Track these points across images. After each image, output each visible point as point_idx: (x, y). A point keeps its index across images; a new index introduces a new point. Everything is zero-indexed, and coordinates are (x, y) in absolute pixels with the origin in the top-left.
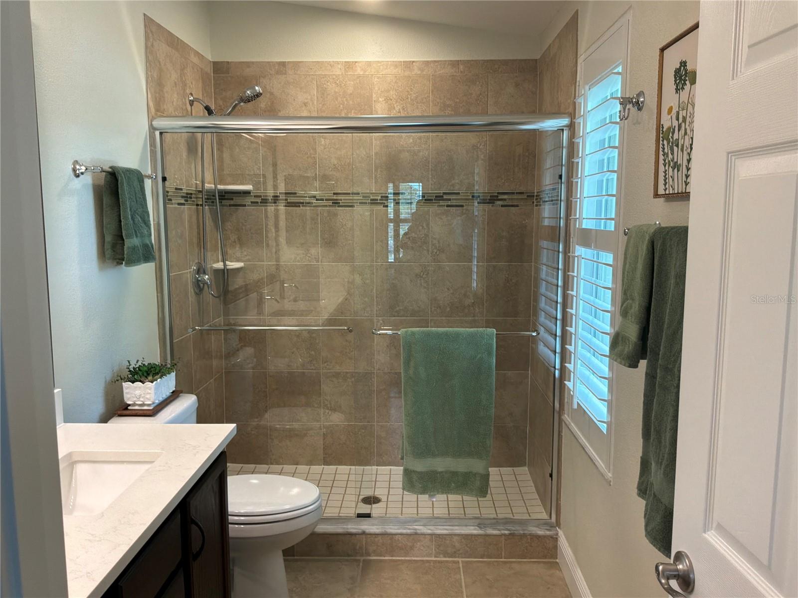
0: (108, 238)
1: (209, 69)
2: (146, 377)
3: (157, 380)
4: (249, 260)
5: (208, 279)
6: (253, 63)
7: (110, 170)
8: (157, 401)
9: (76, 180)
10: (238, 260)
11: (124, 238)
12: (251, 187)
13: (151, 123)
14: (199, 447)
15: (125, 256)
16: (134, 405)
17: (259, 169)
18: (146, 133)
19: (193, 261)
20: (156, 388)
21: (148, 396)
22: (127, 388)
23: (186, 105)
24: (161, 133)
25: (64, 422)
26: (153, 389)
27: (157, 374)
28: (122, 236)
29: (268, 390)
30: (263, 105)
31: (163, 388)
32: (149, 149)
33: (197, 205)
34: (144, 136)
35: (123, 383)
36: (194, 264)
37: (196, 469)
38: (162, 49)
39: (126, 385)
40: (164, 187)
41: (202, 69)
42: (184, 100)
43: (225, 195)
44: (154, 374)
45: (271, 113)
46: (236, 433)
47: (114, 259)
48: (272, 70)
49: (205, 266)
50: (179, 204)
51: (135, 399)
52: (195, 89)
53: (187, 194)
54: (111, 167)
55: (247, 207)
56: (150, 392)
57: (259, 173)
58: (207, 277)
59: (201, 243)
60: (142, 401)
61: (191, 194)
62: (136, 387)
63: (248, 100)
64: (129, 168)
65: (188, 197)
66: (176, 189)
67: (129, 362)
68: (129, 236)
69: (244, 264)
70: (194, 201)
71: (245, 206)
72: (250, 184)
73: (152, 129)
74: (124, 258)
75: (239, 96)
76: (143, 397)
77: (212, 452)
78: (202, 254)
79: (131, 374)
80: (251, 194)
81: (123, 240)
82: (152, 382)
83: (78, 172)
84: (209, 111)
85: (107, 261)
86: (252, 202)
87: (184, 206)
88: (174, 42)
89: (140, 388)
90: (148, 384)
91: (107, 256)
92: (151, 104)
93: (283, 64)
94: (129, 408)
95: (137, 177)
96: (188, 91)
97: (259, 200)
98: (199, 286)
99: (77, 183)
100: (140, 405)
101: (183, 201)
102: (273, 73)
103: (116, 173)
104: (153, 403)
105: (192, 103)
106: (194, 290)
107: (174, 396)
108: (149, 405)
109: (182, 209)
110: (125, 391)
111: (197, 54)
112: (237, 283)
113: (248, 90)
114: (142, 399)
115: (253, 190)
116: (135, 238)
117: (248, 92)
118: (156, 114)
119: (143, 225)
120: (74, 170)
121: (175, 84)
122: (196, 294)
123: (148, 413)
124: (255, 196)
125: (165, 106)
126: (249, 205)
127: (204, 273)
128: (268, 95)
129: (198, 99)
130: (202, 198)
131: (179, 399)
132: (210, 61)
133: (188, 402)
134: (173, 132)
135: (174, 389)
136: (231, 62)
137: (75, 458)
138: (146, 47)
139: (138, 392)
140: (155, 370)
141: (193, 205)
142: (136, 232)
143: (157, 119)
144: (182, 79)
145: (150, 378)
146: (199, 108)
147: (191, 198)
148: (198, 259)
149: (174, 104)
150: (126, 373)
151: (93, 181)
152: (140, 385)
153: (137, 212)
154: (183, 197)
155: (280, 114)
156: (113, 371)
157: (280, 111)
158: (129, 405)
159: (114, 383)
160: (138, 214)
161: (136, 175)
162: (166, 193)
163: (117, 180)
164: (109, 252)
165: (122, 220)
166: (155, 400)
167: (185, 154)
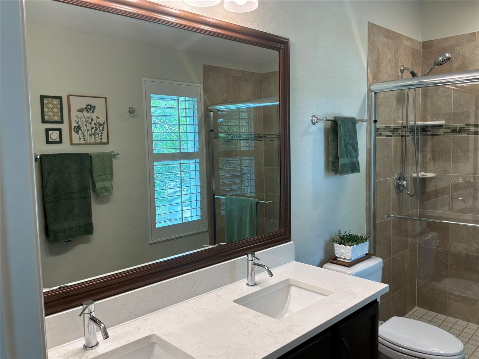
0: (331, 159)
1: (419, 48)
2: (348, 242)
3: (354, 246)
4: (439, 172)
5: (406, 184)
6: (450, 37)
7: (333, 119)
8: (353, 258)
9: (313, 126)
10: (431, 172)
11: (339, 158)
12: (444, 122)
13: (369, 87)
14: (357, 294)
15: (339, 169)
16: (340, 258)
17: (451, 110)
18: (365, 95)
19: (396, 172)
20: (353, 251)
21: (347, 254)
22: (337, 247)
23: (398, 73)
24: (375, 93)
25: (296, 260)
26: (351, 250)
27: (354, 241)
28: (338, 157)
29: (448, 263)
30: (456, 65)
31: (358, 251)
32: (366, 103)
33: (402, 136)
34: (364, 96)
35: (335, 244)
36: (397, 174)
37: (347, 309)
38: (381, 40)
39: (336, 245)
40: (375, 126)
41: (412, 48)
42: (396, 70)
43: (425, 128)
44: (353, 241)
45: (463, 69)
46: (388, 291)
47: (333, 171)
48: (464, 40)
49: (405, 175)
50: (387, 136)
51: (340, 255)
52: (406, 62)
53: (394, 129)
54: (334, 118)
55: (440, 136)
56: (349, 251)
57: (451, 112)
58: (405, 182)
59: (404, 161)
60: (344, 257)
61: (398, 129)
62: (341, 248)
63: (441, 64)
64: (346, 117)
65: (395, 131)
66: (386, 127)
67: (340, 232)
68: (342, 157)
69: (436, 174)
70: (399, 134)
71: (439, 135)
72: (444, 120)
73: (370, 91)
74: (338, 170)
75: (434, 62)
76: (345, 254)
77: (363, 299)
78: (404, 167)
79: (340, 239)
80: (444, 127)
81: (339, 160)
82: (350, 246)
83: (314, 122)
84: (413, 75)
85: (330, 172)
86: (444, 132)
87: (391, 137)
88: (389, 34)
89: (343, 248)
90: (348, 247)
91: (330, 169)
92: (370, 76)
93: (473, 34)
94: (337, 259)
95: (352, 122)
96: (400, 64)
97: (449, 131)
98: (399, 188)
99: (314, 128)
100: (343, 259)
101: (390, 134)
102: (466, 41)
103: (337, 121)
104: (351, 259)
105: (402, 71)
106: (395, 190)
107: (368, 256)
108: (348, 260)
109: (390, 139)
110: (335, 249)
111: (409, 39)
112: (431, 187)
113: (440, 57)
114: (344, 255)
115: (446, 124)
116: (346, 158)
117: (440, 58)
118: (373, 82)
119: (353, 151)
120: (312, 121)
121: (390, 61)
122: (397, 193)
123: (346, 264)
124: (446, 128)
125: (381, 76)
126: (441, 135)
127: (404, 180)
128: (461, 58)
129: (407, 68)
130: (406, 131)
131: (370, 259)
132: (420, 42)
133: (376, 262)
134: (385, 91)
135: (367, 252)
136: (434, 40)
137: (291, 283)
138: (369, 42)
139: (342, 251)
140: (354, 239)
141: (399, 136)
142: (346, 154)
143: (374, 85)
144: (396, 56)
145: (350, 243)
146: (407, 74)
147: (397, 132)
148: (400, 171)
149: (388, 73)
150: (338, 238)
151: (324, 126)
152: (343, 247)
153: (349, 143)
154: (390, 131)
155: (469, 69)
156: (331, 235)
157: (469, 67)
158: (338, 257)
159: (330, 243)
160: (349, 144)
161: (350, 120)
162: (377, 131)
163: (337, 124)
164: (330, 167)
165: (339, 148)
166: (352, 257)
167: (394, 104)
